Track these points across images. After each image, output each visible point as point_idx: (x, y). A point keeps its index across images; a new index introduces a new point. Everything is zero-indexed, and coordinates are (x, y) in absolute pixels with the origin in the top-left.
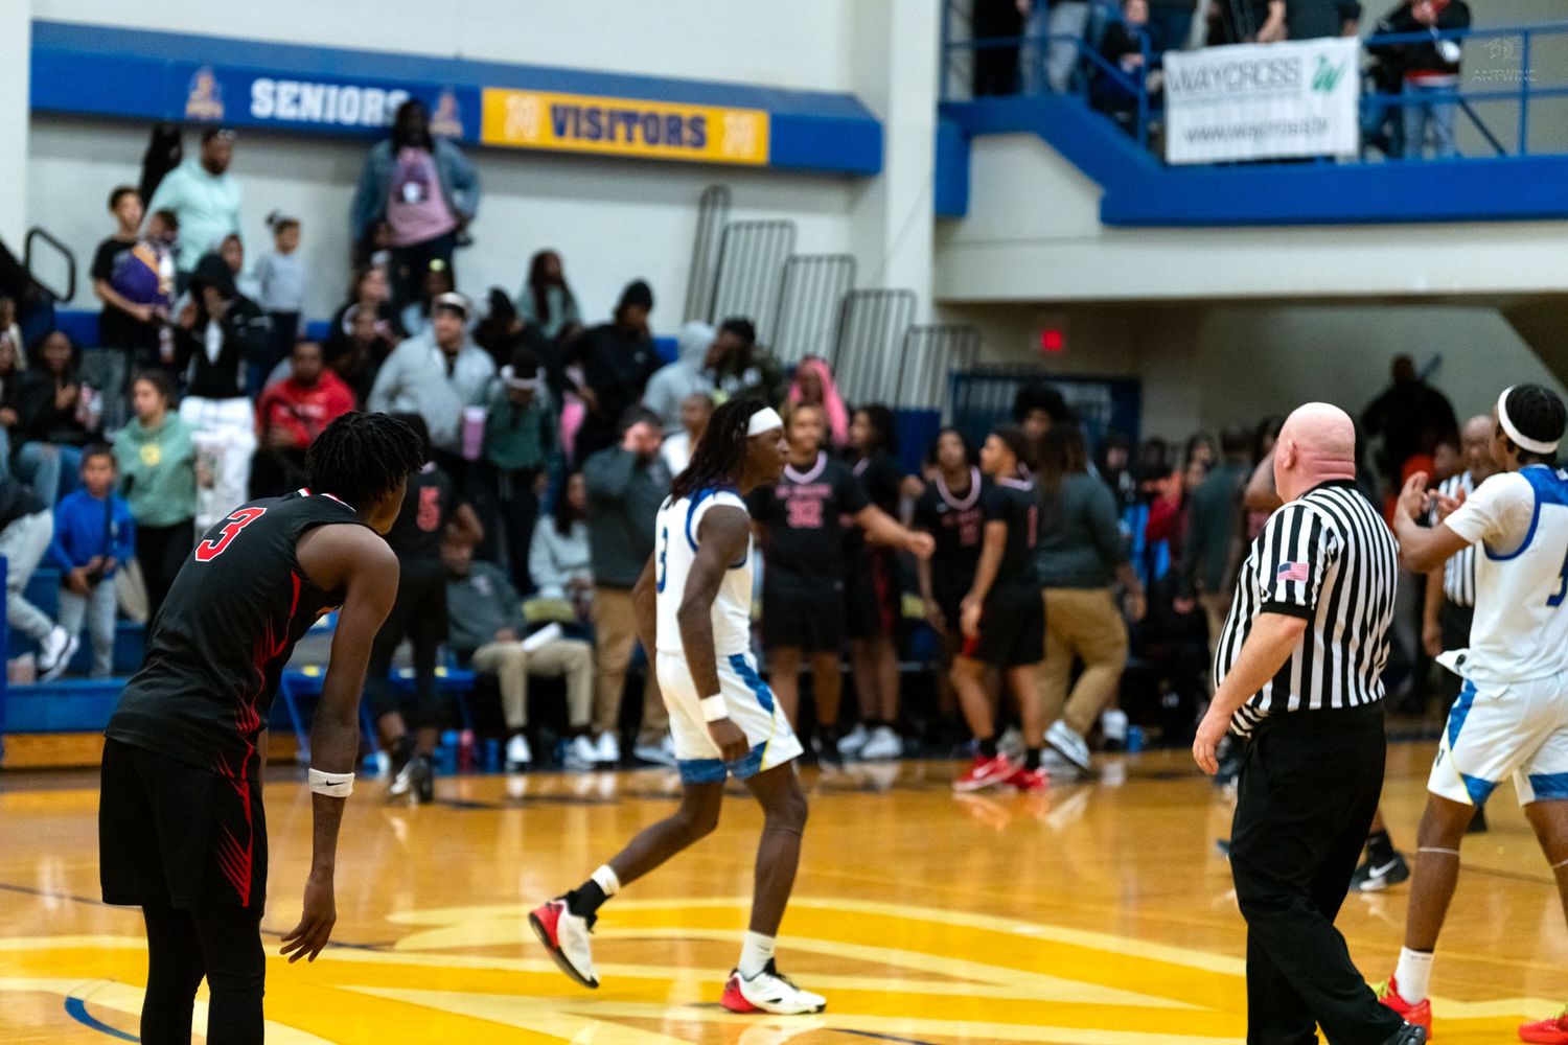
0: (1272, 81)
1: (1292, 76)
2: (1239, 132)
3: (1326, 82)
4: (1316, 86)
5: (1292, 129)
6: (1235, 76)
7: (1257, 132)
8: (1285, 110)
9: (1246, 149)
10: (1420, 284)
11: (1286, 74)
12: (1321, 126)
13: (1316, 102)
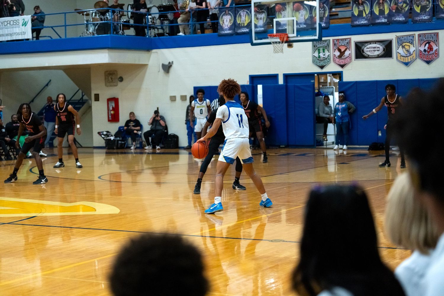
0: (13, 24)
1: (18, 23)
2: (7, 35)
3: (25, 24)
4: (23, 25)
5: (18, 34)
6: (6, 23)
7: (11, 35)
8: (17, 30)
9: (9, 38)
10: (47, 65)
11: (16, 23)
12: (24, 33)
13: (23, 29)
